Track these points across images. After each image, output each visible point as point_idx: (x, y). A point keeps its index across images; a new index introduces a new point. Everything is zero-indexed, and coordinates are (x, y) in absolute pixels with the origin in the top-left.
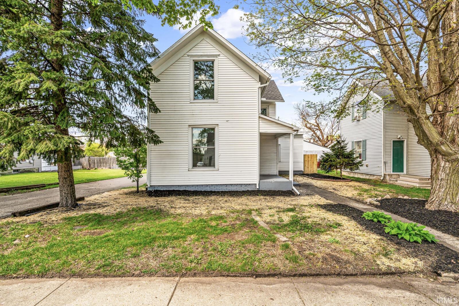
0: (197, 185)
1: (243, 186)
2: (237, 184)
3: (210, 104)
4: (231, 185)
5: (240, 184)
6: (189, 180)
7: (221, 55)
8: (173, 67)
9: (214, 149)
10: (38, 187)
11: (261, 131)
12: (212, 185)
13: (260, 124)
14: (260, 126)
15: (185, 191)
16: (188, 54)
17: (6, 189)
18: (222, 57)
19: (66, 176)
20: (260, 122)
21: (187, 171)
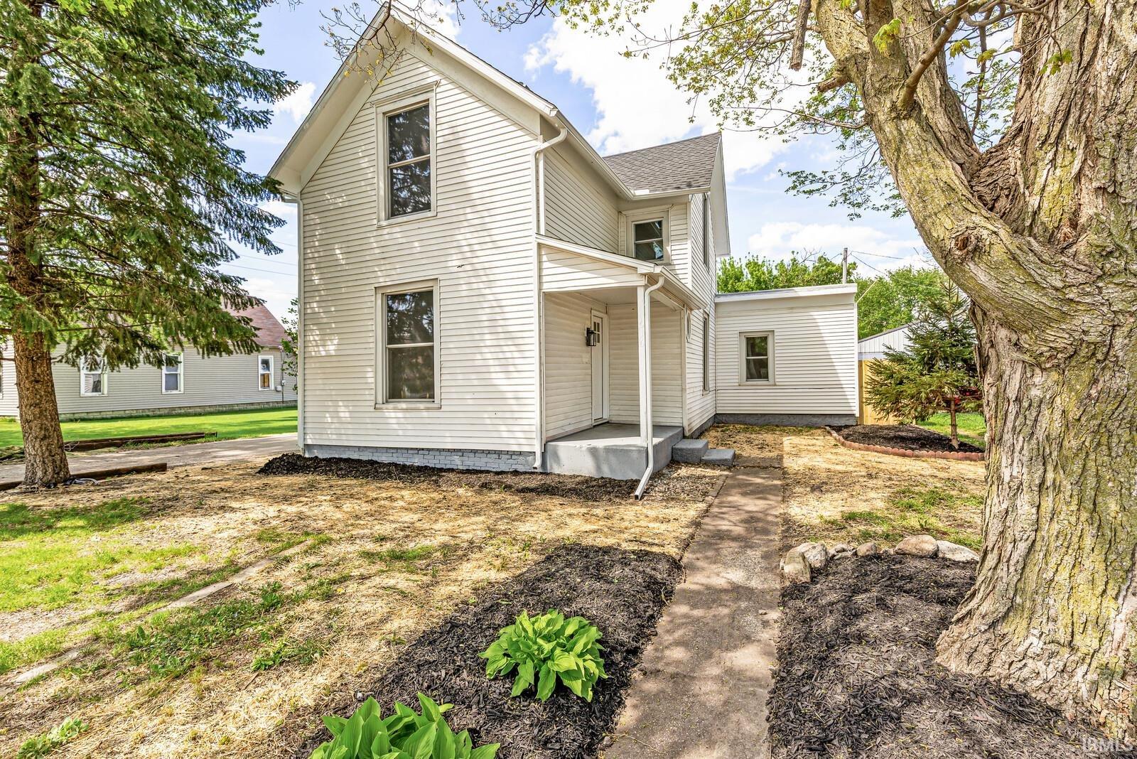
0: (397, 448)
1: (504, 457)
2: (489, 452)
3: (421, 225)
4: (475, 452)
5: (495, 452)
6: (378, 433)
7: (443, 82)
8: (346, 141)
9: (432, 348)
10: (184, 440)
11: (547, 287)
12: (429, 450)
13: (545, 265)
14: (545, 272)
15: (372, 463)
16: (373, 98)
17: (121, 439)
18: (446, 86)
19: (31, 418)
20: (545, 258)
21: (372, 409)
